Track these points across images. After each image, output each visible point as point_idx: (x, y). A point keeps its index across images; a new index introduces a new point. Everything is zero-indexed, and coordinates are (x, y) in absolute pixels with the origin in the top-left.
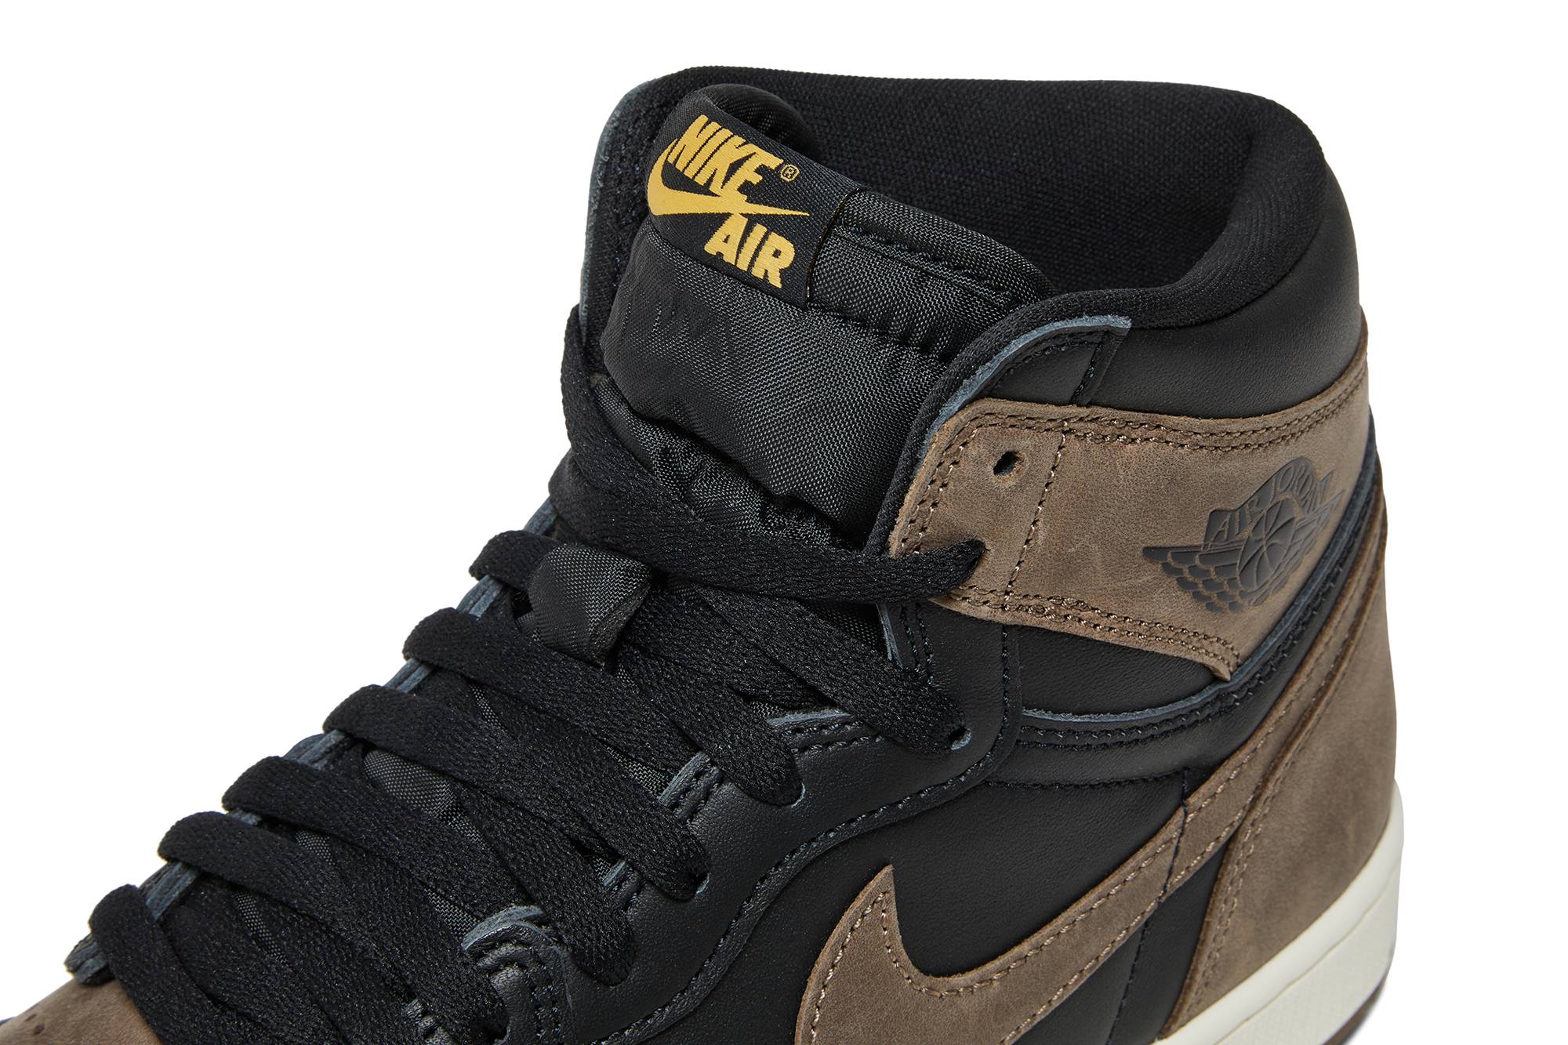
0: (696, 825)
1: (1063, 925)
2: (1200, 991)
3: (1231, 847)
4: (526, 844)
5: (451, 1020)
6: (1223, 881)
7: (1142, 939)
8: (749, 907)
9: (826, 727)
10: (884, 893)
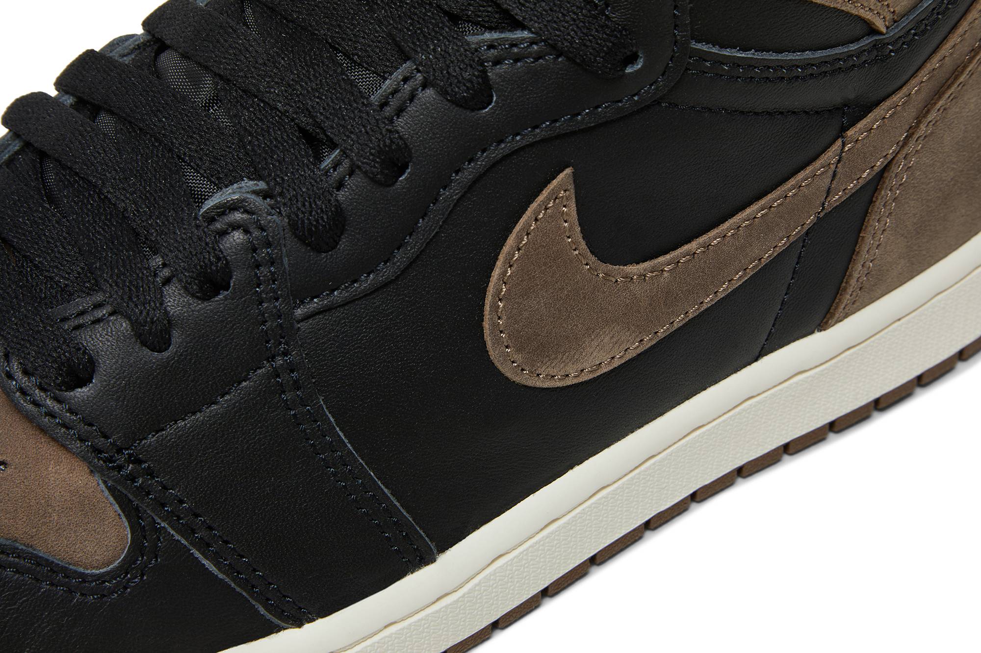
0: (401, 123)
1: (729, 229)
2: (854, 294)
3: (886, 175)
4: (262, 129)
5: (182, 272)
6: (877, 203)
7: (803, 246)
8: (444, 194)
9: (515, 45)
10: (565, 191)
